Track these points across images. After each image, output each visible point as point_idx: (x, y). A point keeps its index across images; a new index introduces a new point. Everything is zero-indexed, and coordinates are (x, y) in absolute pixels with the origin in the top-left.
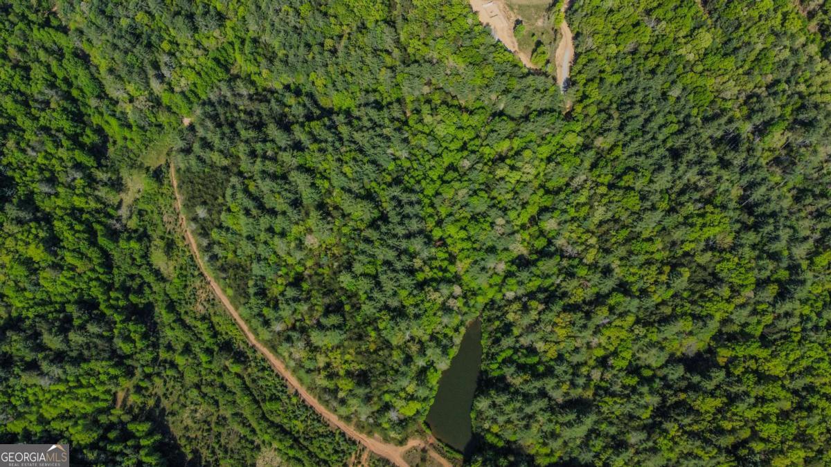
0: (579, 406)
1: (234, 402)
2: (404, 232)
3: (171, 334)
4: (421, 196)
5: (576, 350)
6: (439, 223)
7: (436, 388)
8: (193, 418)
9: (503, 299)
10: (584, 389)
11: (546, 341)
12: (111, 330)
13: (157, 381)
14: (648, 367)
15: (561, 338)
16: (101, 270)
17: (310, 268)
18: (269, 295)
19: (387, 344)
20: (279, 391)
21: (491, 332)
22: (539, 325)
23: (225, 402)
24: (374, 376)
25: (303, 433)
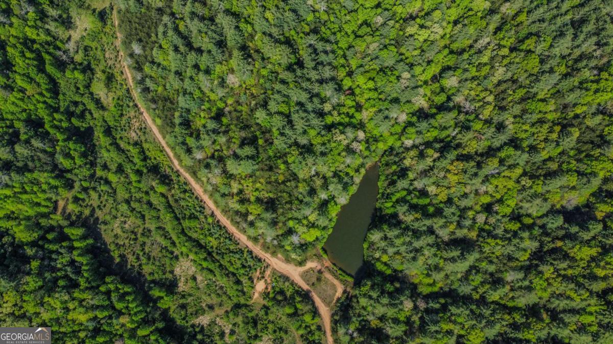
0: (464, 245)
1: (159, 218)
2: (317, 77)
3: (107, 155)
4: (335, 47)
5: (465, 195)
6: (350, 74)
7: (335, 220)
8: (122, 228)
9: (402, 147)
10: (469, 230)
11: (438, 186)
12: (54, 147)
13: (92, 192)
14: (529, 216)
15: (453, 184)
16: (48, 95)
17: (231, 105)
18: (193, 127)
19: (295, 177)
20: (197, 211)
21: (388, 175)
22: (432, 170)
23: (151, 217)
24: (280, 204)
25: (216, 248)
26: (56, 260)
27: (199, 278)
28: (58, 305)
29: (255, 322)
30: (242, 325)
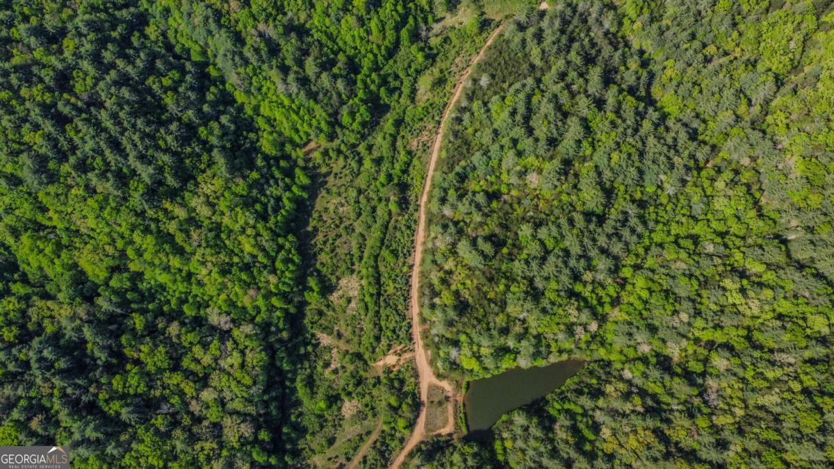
1: (370, 227)
2: (604, 245)
3: (380, 141)
4: (647, 234)
6: (637, 267)
7: (501, 371)
8: (336, 208)
9: (619, 371)
11: (614, 435)
12: (349, 98)
13: (341, 158)
15: (628, 446)
16: (383, 52)
17: (512, 196)
18: (465, 184)
19: (503, 305)
20: (402, 252)
21: (583, 382)
22: (623, 418)
23: (365, 221)
24: (470, 314)
25: (388, 295)
26: (270, 186)
27: (353, 304)
28: (241, 222)
29: (359, 382)
30: (348, 374)
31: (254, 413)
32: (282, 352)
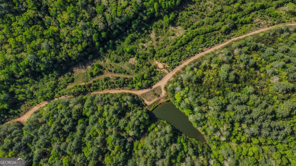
1: (209, 24)
2: (264, 126)
3: (250, 5)
4: (279, 141)
6: (260, 144)
7: (182, 111)
8: (209, 5)
9: (210, 158)
17: (260, 75)
18: (253, 52)
19: (211, 97)
20: (206, 44)
21: (197, 145)
23: (210, 20)
24: (198, 86)
25: (185, 49)
27: (173, 37)
29: (145, 59)
30: (145, 52)
31: (109, 25)
32: (138, 21)
